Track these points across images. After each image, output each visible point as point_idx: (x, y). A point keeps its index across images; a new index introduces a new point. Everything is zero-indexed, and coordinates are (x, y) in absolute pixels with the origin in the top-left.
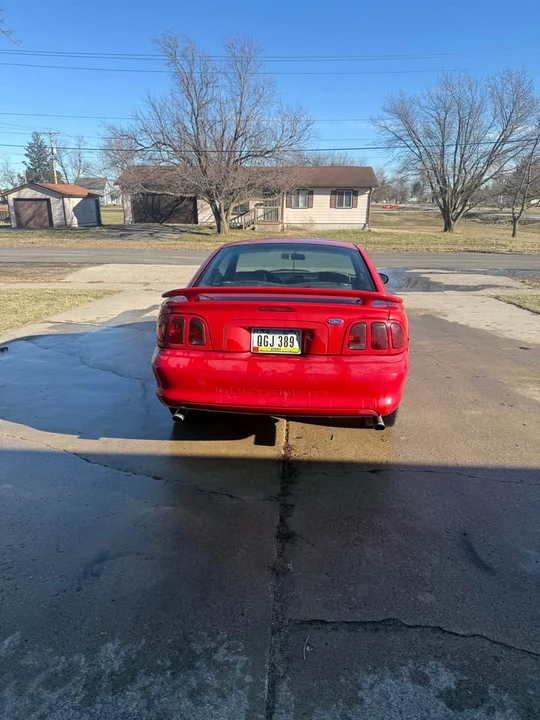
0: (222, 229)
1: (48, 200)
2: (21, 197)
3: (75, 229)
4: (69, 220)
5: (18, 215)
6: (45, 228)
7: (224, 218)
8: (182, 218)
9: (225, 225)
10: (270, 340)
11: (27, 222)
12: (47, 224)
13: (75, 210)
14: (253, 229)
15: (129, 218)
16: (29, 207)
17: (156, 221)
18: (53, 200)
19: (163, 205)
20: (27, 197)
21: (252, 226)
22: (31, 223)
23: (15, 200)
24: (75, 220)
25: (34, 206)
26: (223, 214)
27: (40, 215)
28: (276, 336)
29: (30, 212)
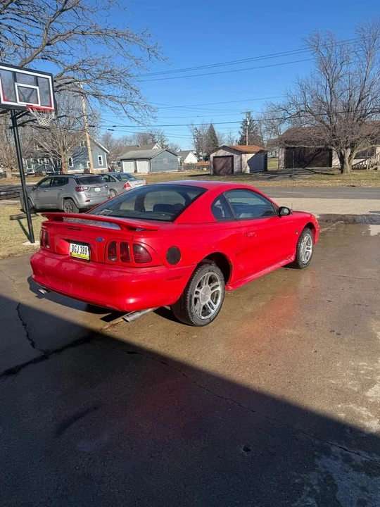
0: (345, 171)
1: (232, 156)
2: (218, 155)
3: (247, 174)
4: (243, 169)
5: (215, 166)
6: (229, 175)
7: (347, 162)
8: (319, 163)
9: (348, 167)
10: (77, 248)
11: (220, 171)
12: (230, 171)
13: (248, 162)
14: (376, 169)
15: (282, 165)
16: (221, 161)
17: (300, 166)
18: (235, 156)
19: (307, 155)
20: (221, 155)
21: (375, 167)
22: (221, 171)
23: (214, 157)
24: (248, 168)
25: (224, 161)
26: (347, 159)
27: (227, 166)
28: (80, 246)
29: (221, 164)
